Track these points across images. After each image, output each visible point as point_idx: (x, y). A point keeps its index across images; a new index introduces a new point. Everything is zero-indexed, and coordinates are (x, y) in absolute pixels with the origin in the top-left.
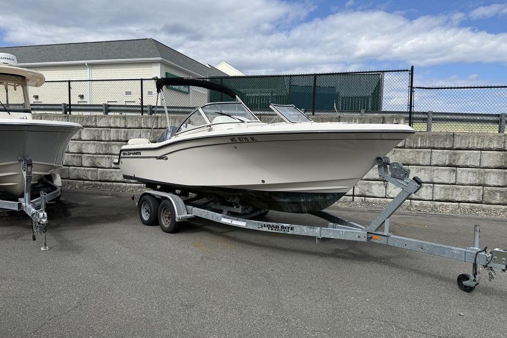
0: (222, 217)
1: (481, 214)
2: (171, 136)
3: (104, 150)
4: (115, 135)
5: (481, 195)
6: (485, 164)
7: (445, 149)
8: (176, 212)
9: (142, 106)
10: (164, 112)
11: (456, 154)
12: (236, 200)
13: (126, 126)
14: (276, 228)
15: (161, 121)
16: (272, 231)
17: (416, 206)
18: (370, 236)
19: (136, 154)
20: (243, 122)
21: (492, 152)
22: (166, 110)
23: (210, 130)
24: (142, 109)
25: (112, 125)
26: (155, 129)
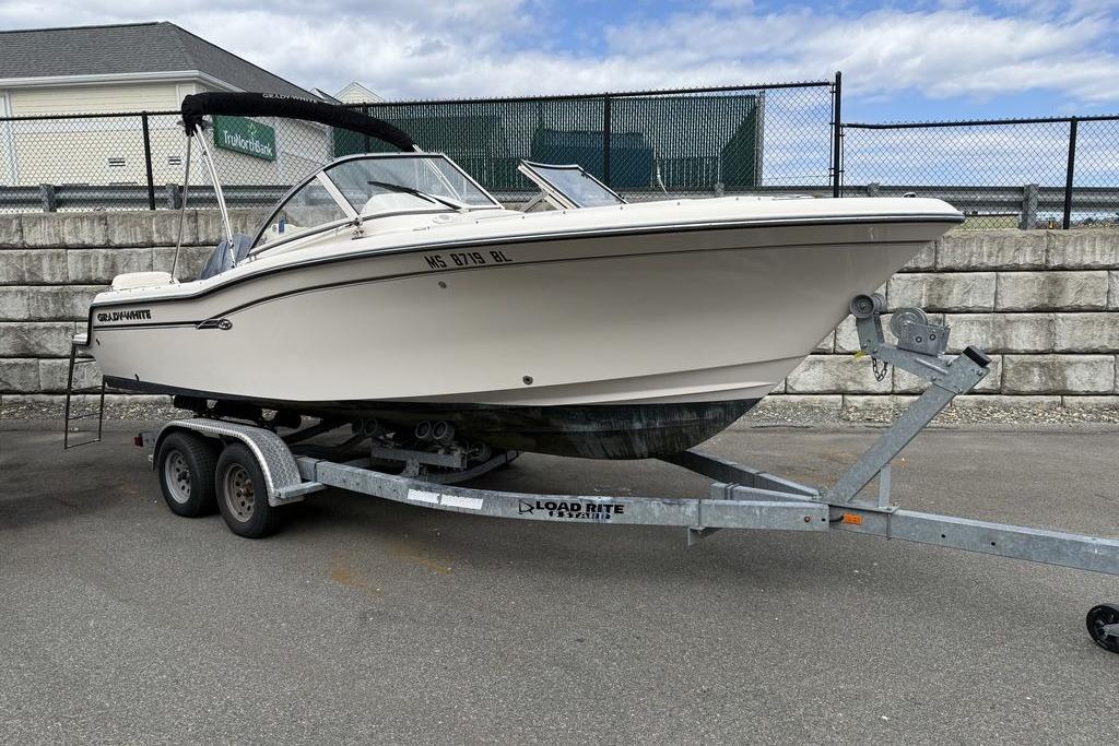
0: (410, 487)
1: (1007, 420)
2: (238, 259)
3: (53, 308)
4: (80, 266)
5: (999, 374)
6: (1006, 304)
7: (917, 270)
8: (269, 478)
9: (151, 188)
10: (214, 201)
11: (942, 282)
12: (445, 434)
13: (109, 241)
14: (572, 509)
15: (207, 223)
16: (562, 519)
17: (857, 409)
18: (838, 514)
19: (138, 315)
20: (455, 208)
21: (1020, 273)
22: (220, 195)
23: (359, 235)
24: (151, 195)
25: (70, 240)
26: (191, 245)
